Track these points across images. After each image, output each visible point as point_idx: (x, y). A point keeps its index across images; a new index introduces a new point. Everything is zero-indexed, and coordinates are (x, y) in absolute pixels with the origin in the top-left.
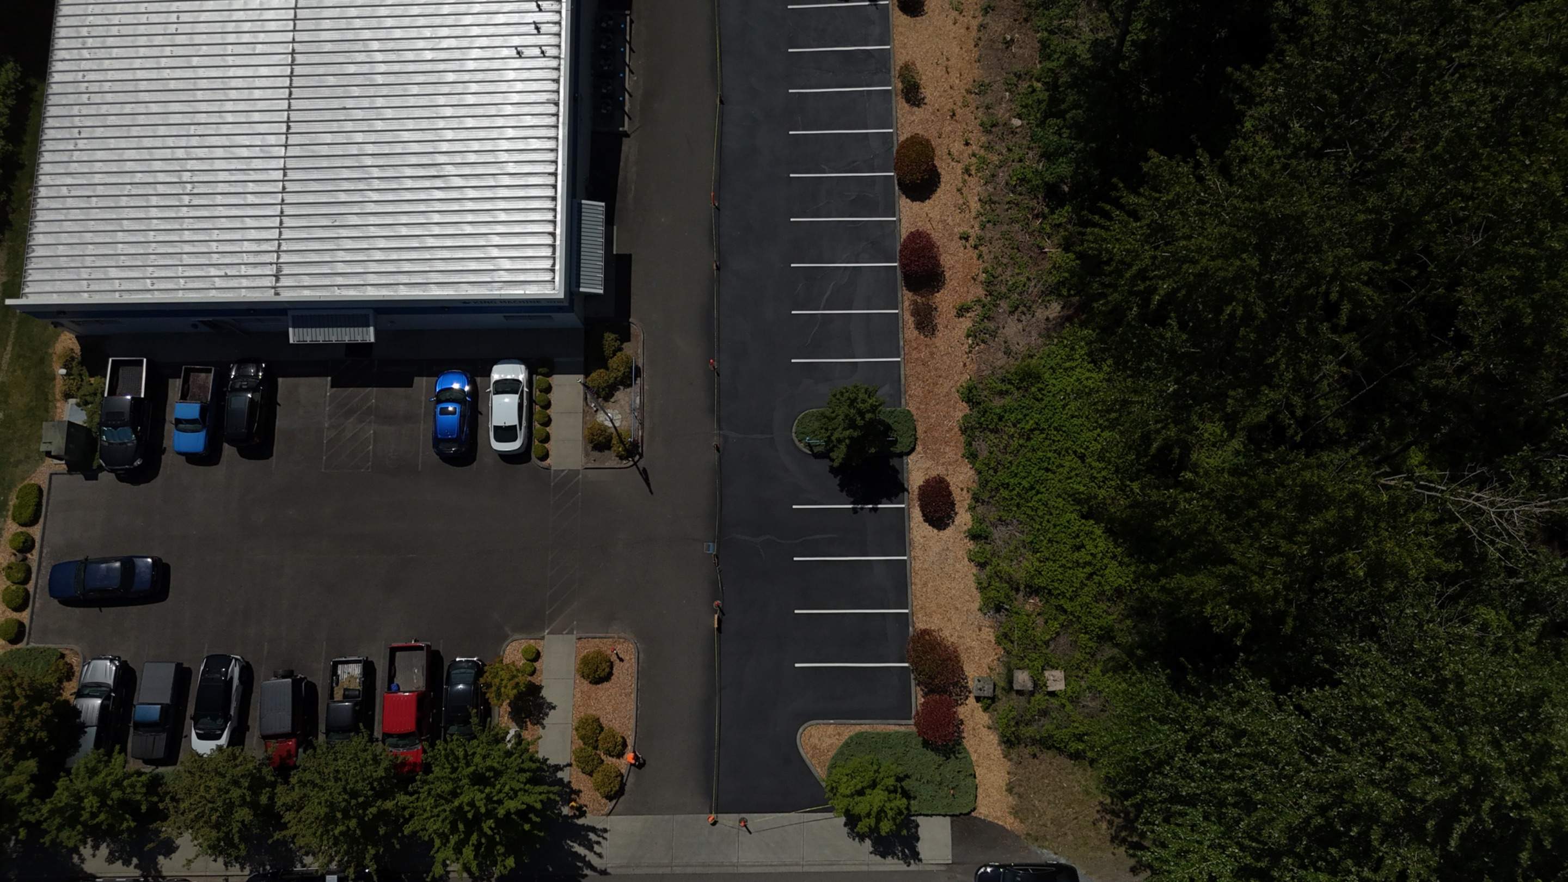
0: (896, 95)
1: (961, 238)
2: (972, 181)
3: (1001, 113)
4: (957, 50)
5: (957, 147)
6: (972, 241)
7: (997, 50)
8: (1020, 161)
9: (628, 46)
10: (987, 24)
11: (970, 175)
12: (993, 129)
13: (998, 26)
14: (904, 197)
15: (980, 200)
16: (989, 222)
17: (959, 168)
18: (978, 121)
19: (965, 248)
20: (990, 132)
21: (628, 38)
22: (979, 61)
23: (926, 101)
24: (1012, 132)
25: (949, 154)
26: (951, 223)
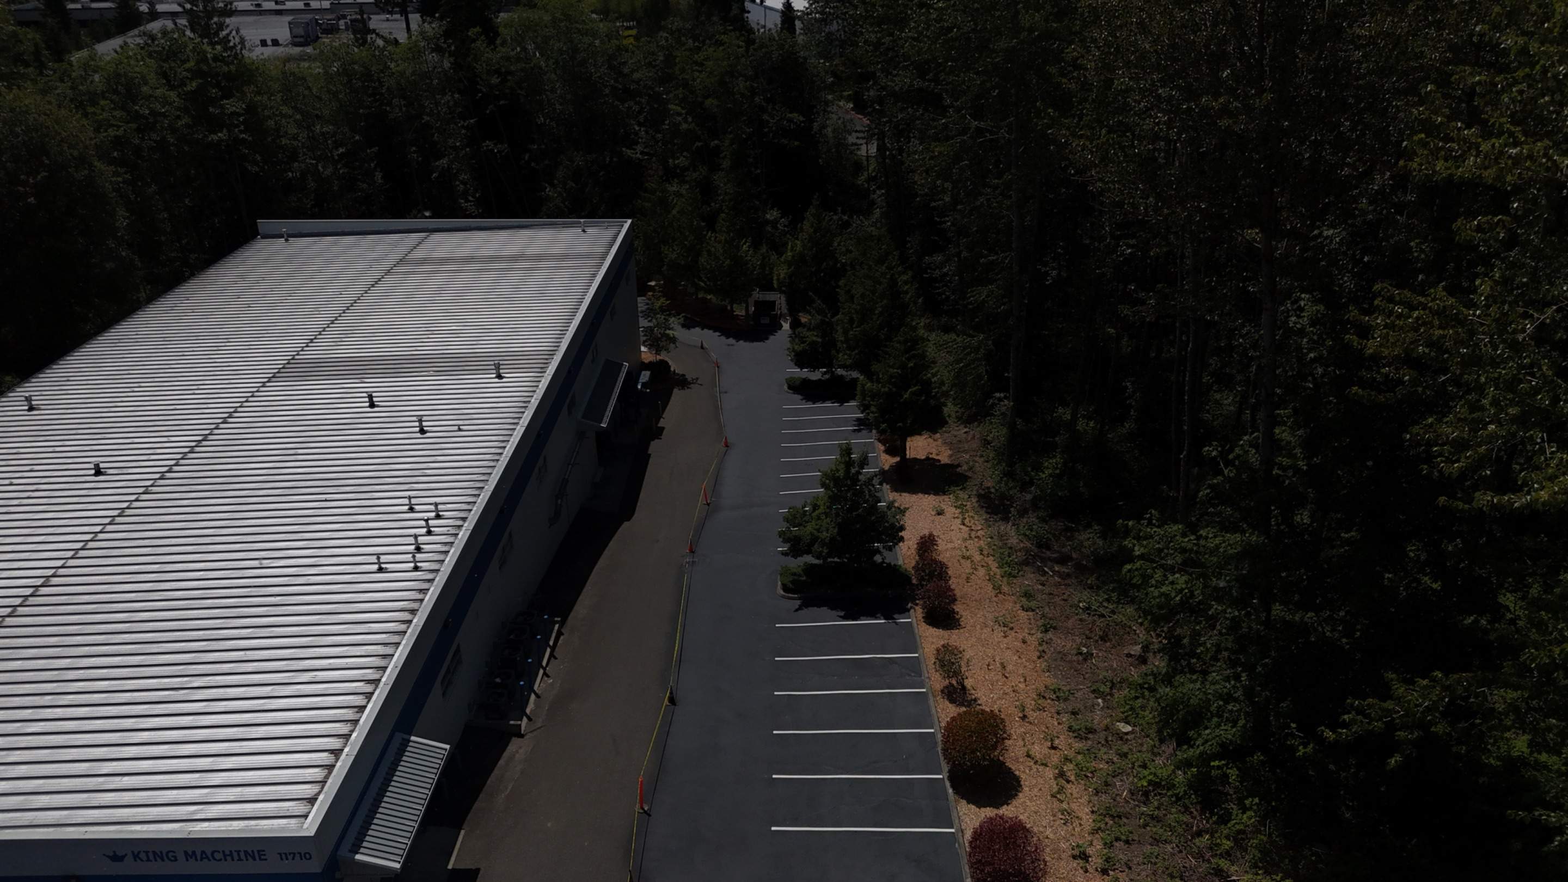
0: (934, 696)
1: (1074, 857)
2: (1072, 789)
3: (1098, 718)
4: (1015, 658)
5: (1039, 750)
6: (1096, 862)
7: (1070, 662)
8: (1144, 766)
9: (549, 650)
10: (1051, 639)
11: (1068, 782)
12: (1090, 736)
13: (1064, 643)
14: (964, 802)
15: (1093, 812)
16: (1117, 839)
17: (1049, 773)
18: (1066, 727)
19: (1086, 871)
20: (1087, 739)
21: (551, 643)
22: (1048, 671)
23: (979, 702)
24: (1121, 739)
25: (1028, 756)
26: (1051, 836)
